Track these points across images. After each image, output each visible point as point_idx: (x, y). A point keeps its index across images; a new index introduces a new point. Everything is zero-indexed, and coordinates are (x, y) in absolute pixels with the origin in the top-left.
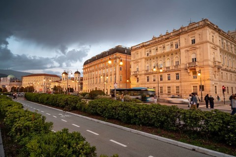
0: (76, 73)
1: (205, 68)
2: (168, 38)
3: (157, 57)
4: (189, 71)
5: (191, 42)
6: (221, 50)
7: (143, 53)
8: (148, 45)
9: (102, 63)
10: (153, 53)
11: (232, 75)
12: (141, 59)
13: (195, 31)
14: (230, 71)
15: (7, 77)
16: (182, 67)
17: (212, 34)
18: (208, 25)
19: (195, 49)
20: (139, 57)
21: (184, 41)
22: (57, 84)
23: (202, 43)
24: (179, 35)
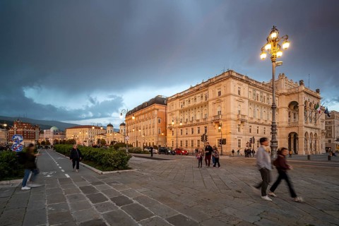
0: (121, 125)
1: (228, 122)
2: (198, 90)
3: (189, 109)
4: (214, 124)
5: (217, 95)
6: (250, 102)
7: (177, 105)
8: (182, 96)
9: (141, 114)
10: (186, 106)
11: (266, 129)
12: (176, 111)
13: (222, 83)
14: (262, 124)
15: (49, 129)
16: (209, 120)
17: (238, 86)
18: (232, 77)
19: (221, 101)
20: (174, 109)
21: (212, 92)
22: (101, 137)
23: (226, 96)
24: (207, 86)
